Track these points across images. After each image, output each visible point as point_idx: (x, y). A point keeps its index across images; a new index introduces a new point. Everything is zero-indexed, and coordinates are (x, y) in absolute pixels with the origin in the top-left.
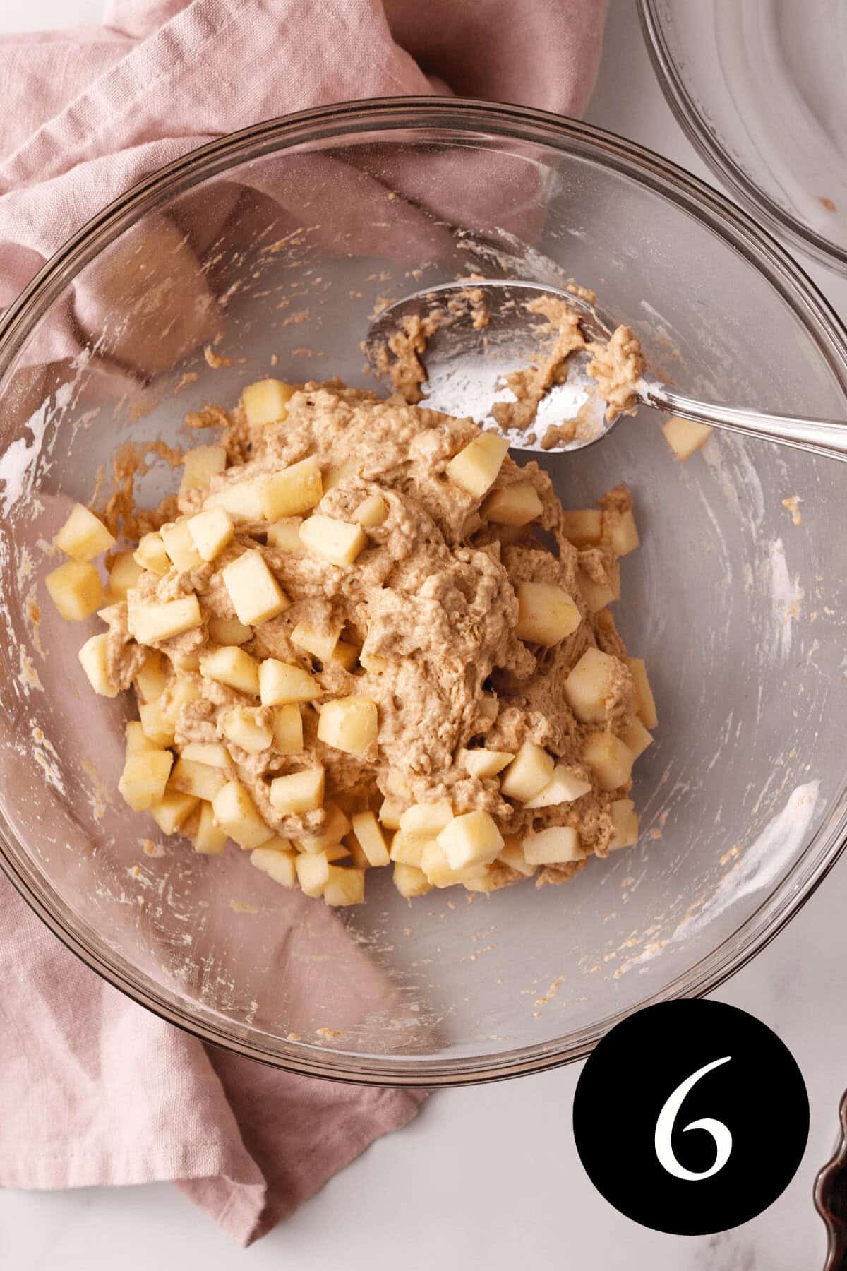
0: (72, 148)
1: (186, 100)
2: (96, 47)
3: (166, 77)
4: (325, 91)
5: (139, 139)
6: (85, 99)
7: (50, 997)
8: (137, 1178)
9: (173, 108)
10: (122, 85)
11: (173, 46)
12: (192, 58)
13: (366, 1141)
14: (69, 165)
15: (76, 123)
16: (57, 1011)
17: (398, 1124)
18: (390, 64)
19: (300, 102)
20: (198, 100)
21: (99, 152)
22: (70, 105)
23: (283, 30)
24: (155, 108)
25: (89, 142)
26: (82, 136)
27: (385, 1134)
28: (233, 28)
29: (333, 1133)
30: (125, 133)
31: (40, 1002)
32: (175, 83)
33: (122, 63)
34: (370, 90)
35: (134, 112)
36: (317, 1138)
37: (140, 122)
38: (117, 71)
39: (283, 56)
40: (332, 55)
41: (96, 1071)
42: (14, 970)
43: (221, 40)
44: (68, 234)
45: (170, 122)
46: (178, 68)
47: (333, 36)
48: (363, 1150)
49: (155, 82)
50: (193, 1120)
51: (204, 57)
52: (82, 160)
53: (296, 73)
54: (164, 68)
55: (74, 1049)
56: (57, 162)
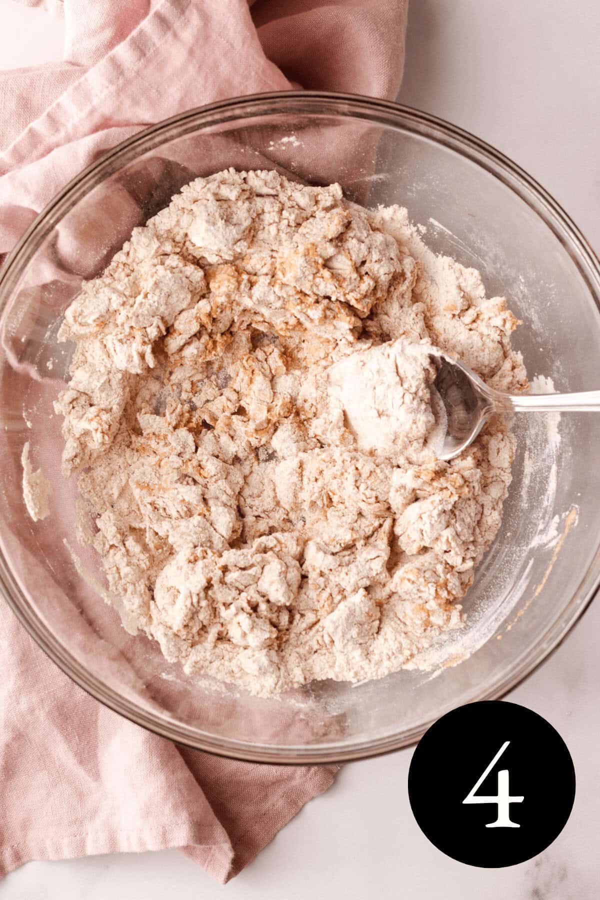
0: (50, 139)
1: (127, 102)
2: (62, 73)
3: (113, 88)
4: (221, 92)
5: (96, 129)
6: (58, 105)
7: (62, 729)
8: (136, 848)
9: (119, 108)
10: (84, 95)
11: (117, 66)
12: (130, 74)
13: (301, 804)
14: (49, 150)
15: (53, 122)
16: (68, 738)
17: (323, 790)
18: (264, 72)
19: (205, 99)
20: (136, 102)
21: (69, 140)
22: (49, 109)
23: (191, 52)
24: (107, 109)
25: (62, 134)
26: (57, 130)
27: (312, 799)
28: (157, 52)
29: (276, 801)
30: (88, 126)
31: (55, 733)
32: (119, 92)
33: (83, 79)
34: (251, 89)
35: (92, 112)
36: (267, 806)
37: (96, 119)
38: (80, 84)
39: (192, 70)
40: (225, 68)
41: (96, 775)
42: (37, 712)
43: (149, 61)
44: (52, 195)
45: (117, 118)
46: (121, 81)
47: (225, 54)
48: (299, 811)
49: (106, 92)
50: (168, 809)
51: (138, 73)
52: (58, 145)
53: (201, 81)
54: (111, 82)
55: (81, 762)
56: (41, 149)
